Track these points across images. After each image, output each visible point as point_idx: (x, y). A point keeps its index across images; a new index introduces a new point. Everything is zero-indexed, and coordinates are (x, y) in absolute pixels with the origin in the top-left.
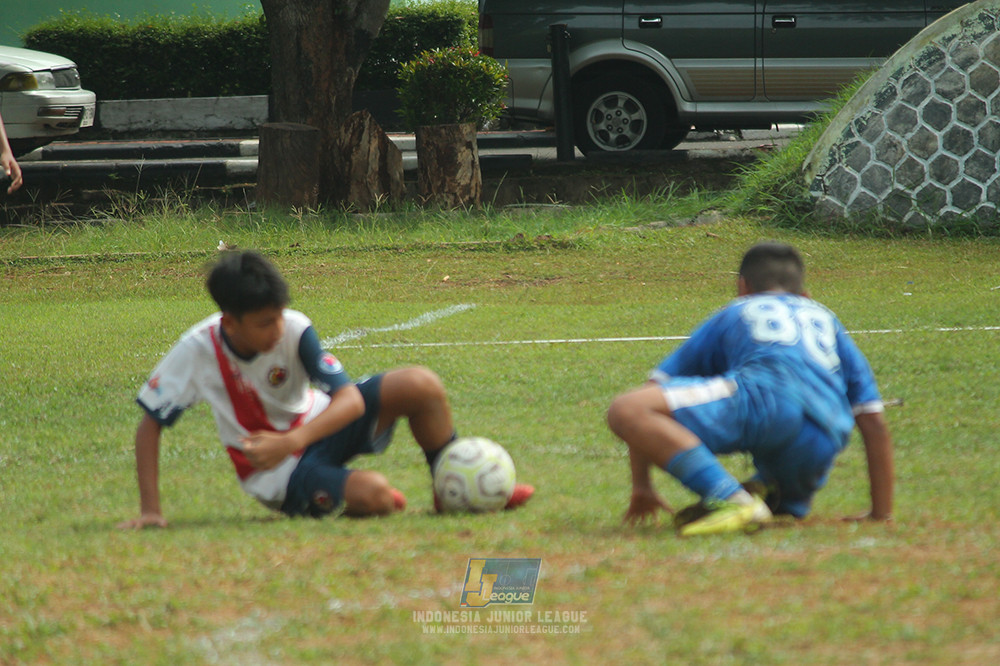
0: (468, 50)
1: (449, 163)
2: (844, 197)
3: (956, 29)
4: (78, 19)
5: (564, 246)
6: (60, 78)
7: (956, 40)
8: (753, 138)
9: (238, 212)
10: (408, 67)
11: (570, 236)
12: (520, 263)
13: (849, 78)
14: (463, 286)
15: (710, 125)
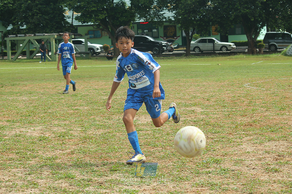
0: (262, 43)
1: (261, 51)
2: (289, 53)
4: (234, 41)
5: (269, 57)
6: (233, 45)
8: (282, 49)
9: (246, 55)
10: (258, 44)
11: (269, 56)
12: (266, 58)
13: (289, 45)
14: (262, 60)
15: (279, 48)
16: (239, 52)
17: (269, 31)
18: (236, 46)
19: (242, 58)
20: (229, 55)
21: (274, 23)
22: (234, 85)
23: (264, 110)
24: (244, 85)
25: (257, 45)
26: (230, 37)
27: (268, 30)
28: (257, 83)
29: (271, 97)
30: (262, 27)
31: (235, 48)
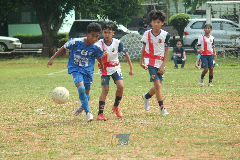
3: (126, 37)
4: (19, 34)
6: (17, 41)
7: (126, 39)
9: (39, 58)
10: (60, 41)
16: (26, 54)
17: (79, 19)
18: (22, 43)
19: (32, 64)
20: (10, 59)
21: (88, 4)
22: (17, 110)
23: (70, 153)
24: (36, 110)
25: (58, 42)
26: (11, 27)
27: (77, 17)
28: (58, 107)
29: (81, 131)
30: (67, 10)
31: (20, 47)
